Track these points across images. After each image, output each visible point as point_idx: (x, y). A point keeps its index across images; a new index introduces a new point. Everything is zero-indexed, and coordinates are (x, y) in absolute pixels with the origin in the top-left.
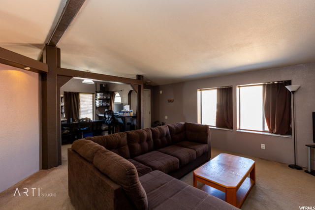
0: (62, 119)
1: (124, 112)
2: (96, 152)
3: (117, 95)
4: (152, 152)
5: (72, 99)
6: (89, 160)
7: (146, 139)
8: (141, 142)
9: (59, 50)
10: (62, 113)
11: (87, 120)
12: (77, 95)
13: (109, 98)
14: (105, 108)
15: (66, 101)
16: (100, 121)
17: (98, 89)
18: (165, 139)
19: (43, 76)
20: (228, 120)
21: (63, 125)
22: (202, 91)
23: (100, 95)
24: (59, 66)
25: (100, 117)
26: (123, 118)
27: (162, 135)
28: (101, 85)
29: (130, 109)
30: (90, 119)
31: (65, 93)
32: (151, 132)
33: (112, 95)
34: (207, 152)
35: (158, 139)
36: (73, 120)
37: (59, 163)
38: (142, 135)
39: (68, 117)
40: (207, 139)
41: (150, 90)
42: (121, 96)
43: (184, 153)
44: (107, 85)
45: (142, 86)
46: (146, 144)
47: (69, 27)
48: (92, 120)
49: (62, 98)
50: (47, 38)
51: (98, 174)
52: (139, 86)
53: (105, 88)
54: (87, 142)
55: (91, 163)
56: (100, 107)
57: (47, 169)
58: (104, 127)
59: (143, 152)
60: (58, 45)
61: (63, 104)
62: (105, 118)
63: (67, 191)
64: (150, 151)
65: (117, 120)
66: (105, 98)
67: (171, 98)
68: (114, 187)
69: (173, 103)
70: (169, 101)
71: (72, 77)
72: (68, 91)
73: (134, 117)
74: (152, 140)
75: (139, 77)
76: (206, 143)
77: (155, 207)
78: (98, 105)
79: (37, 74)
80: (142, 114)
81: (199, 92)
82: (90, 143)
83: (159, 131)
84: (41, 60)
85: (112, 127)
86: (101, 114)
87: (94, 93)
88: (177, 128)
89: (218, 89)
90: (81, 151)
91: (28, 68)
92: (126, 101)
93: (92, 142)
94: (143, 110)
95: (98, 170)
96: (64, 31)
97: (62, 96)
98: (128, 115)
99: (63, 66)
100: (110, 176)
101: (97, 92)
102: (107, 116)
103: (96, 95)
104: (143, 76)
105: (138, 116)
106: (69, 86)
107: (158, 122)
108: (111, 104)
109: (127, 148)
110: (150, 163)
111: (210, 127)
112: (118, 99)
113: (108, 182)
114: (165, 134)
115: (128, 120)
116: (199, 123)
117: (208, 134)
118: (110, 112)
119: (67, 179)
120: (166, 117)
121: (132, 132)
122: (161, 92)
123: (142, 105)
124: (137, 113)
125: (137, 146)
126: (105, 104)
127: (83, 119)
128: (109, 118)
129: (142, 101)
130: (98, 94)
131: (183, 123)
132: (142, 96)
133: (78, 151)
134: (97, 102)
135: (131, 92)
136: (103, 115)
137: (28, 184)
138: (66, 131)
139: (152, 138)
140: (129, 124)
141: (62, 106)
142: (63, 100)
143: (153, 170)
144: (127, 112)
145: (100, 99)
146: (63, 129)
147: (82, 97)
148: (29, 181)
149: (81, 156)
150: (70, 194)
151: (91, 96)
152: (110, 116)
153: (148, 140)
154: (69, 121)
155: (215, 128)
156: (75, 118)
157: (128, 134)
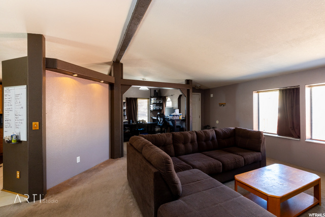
0: (124, 121)
1: (174, 115)
2: (145, 145)
3: (169, 99)
4: (196, 154)
5: (132, 104)
6: (139, 151)
7: (190, 141)
8: (185, 143)
9: (122, 64)
10: (124, 116)
11: (143, 122)
12: (135, 100)
13: (161, 102)
14: (158, 111)
15: (127, 106)
16: (154, 123)
17: (153, 95)
18: (210, 142)
19: (112, 86)
20: (294, 127)
21: (125, 126)
22: (260, 93)
23: (154, 100)
24: (122, 78)
25: (154, 120)
26: (173, 121)
27: (207, 138)
28: (155, 91)
29: (180, 112)
30: (145, 121)
31: (127, 99)
32: (196, 135)
33: (164, 99)
34: (260, 161)
35: (203, 142)
36: (133, 122)
37: (122, 156)
38: (186, 137)
39: (129, 119)
40: (260, 147)
41: (200, 94)
42: (172, 100)
43: (229, 158)
44: (160, 90)
45: (191, 91)
46: (190, 146)
47: (128, 47)
48: (147, 122)
49: (124, 103)
50: (114, 57)
51: (144, 161)
52: (188, 91)
53: (158, 94)
54: (139, 138)
55: (141, 153)
56: (154, 110)
57: (114, 158)
58: (157, 129)
59: (187, 153)
60: (121, 61)
61: (125, 108)
62: (158, 120)
63: (126, 176)
64: (193, 152)
65: (169, 123)
66: (158, 102)
67: (223, 102)
68: (154, 170)
69: (225, 107)
70: (221, 105)
71: (131, 86)
72: (129, 97)
73: (183, 121)
74: (196, 142)
75: (188, 81)
76: (259, 151)
77: (188, 195)
78: (152, 109)
79: (108, 85)
80: (191, 118)
81: (255, 95)
82: (142, 139)
83: (204, 135)
84: (110, 74)
85: (163, 129)
86: (155, 117)
87: (150, 98)
88: (225, 133)
89: (280, 90)
90: (135, 144)
91: (102, 82)
92: (176, 105)
93: (143, 139)
94: (192, 114)
95: (145, 158)
96: (125, 51)
97: (124, 101)
98: (177, 118)
99: (125, 77)
100: (152, 163)
101: (151, 97)
102: (159, 119)
103: (151, 100)
104: (191, 81)
105: (187, 119)
106: (130, 93)
107: (209, 126)
108: (163, 108)
109: (172, 147)
110: (192, 163)
111: (264, 134)
112: (169, 103)
113: (150, 167)
114: (211, 138)
115: (178, 123)
116: (255, 129)
117: (261, 141)
118: (162, 115)
119: (126, 167)
120: (217, 122)
121: (177, 133)
122: (212, 96)
123: (191, 109)
124: (186, 116)
125: (182, 146)
126: (158, 108)
127: (140, 121)
128: (161, 120)
129: (190, 105)
130: (152, 99)
131: (233, 128)
132: (191, 100)
133: (133, 144)
134: (152, 106)
135: (180, 96)
136: (156, 118)
137: (102, 167)
138: (127, 131)
139: (196, 140)
140: (178, 126)
141: (124, 110)
142: (125, 104)
143: (193, 168)
144: (176, 116)
145: (154, 104)
146: (125, 129)
147: (140, 101)
148: (102, 165)
149: (135, 149)
150: (128, 178)
151: (146, 100)
152: (162, 119)
153: (192, 142)
154: (129, 122)
155: (277, 136)
156: (134, 120)
157: (173, 135)
